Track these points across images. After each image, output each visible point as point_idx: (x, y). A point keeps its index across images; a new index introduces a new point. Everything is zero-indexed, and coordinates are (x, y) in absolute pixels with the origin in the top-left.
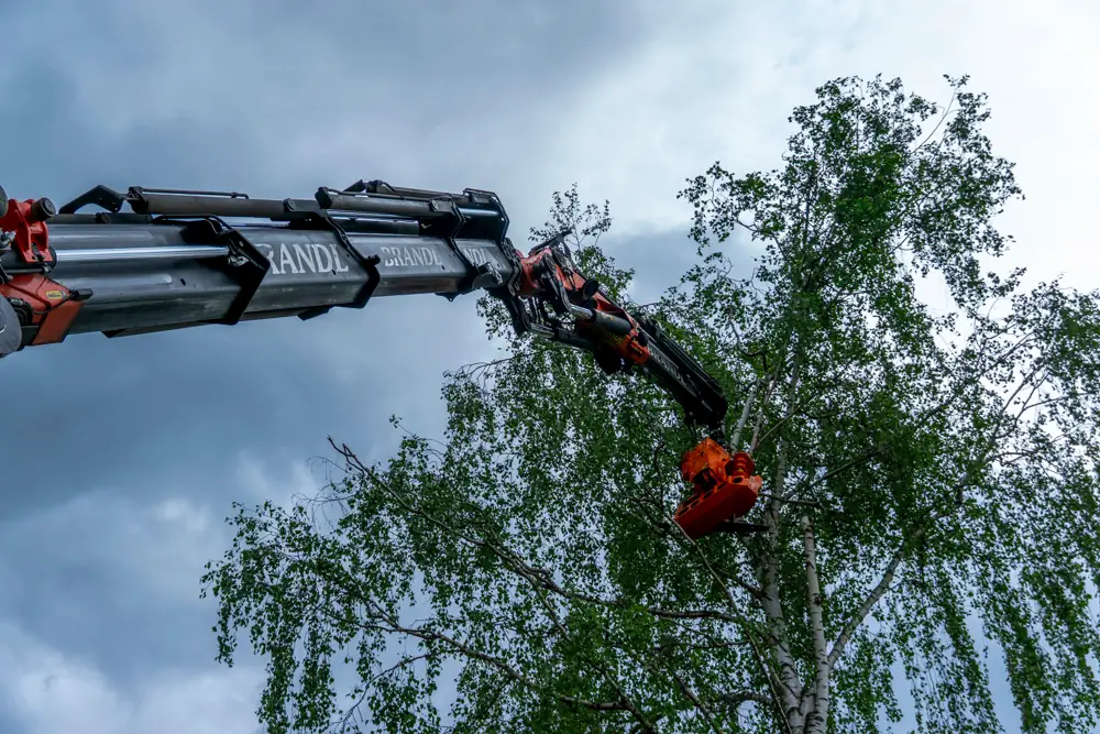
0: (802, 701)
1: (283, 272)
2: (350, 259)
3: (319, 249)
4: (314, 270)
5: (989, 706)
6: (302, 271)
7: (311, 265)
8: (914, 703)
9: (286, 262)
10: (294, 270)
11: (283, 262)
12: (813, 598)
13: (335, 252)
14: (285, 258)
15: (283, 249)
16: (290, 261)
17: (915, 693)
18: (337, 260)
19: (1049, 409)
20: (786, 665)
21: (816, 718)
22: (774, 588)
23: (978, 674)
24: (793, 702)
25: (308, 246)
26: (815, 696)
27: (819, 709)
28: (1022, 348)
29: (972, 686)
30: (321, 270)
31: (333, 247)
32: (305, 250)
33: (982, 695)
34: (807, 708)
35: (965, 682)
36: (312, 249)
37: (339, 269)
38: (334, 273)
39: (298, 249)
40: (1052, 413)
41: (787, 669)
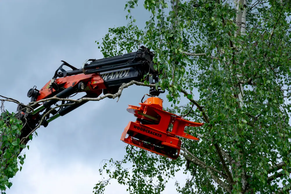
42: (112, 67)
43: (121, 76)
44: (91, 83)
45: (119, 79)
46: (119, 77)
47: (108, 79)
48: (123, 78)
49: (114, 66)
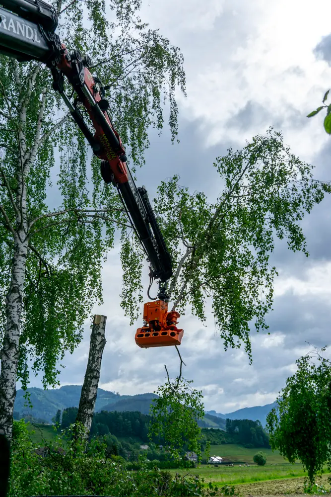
0: (25, 154)
1: (9, 29)
2: (42, 39)
3: (29, 29)
4: (24, 35)
5: (84, 170)
6: (18, 33)
7: (23, 33)
8: (60, 161)
9: (11, 26)
10: (14, 31)
11: (10, 26)
12: (40, 119)
13: (36, 33)
14: (11, 24)
15: (11, 21)
16: (13, 26)
17: (61, 158)
18: (36, 36)
19: (138, 75)
20: (23, 139)
21: (30, 162)
22: (25, 109)
23: (84, 158)
24: (23, 154)
25: (23, 25)
26: (31, 153)
27: (31, 158)
28: (138, 51)
29: (81, 163)
30: (27, 36)
31: (36, 31)
32: (22, 26)
33: (83, 166)
34: (27, 157)
35: (79, 160)
36: (25, 27)
37: (36, 40)
38: (33, 41)
39: (19, 24)
40: (138, 77)
41: (23, 141)
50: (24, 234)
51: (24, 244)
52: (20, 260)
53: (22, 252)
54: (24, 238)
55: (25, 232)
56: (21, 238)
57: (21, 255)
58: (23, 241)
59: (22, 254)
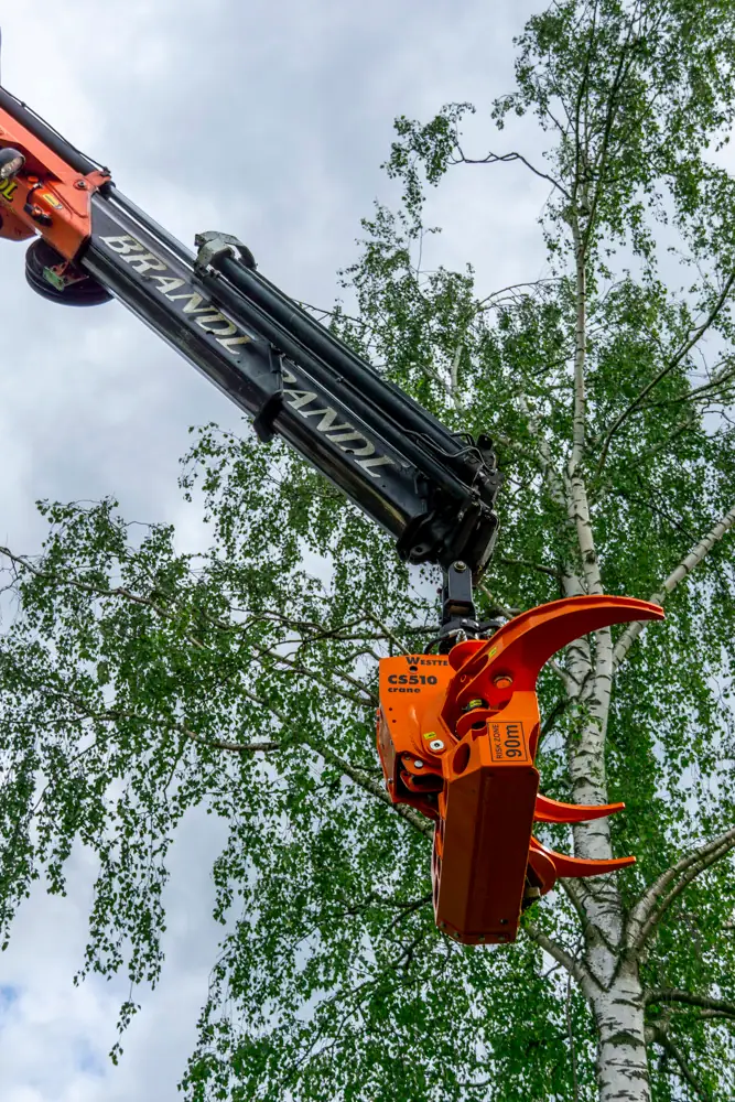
42: (336, 376)
43: (205, 324)
44: (39, 187)
45: (190, 324)
46: (193, 317)
47: (150, 280)
48: (208, 338)
49: (342, 381)
50: (608, 956)
51: (615, 993)
52: (608, 1063)
53: (611, 1027)
54: (609, 972)
55: (609, 947)
56: (598, 972)
57: (610, 1041)
58: (606, 982)
59: (614, 1033)
